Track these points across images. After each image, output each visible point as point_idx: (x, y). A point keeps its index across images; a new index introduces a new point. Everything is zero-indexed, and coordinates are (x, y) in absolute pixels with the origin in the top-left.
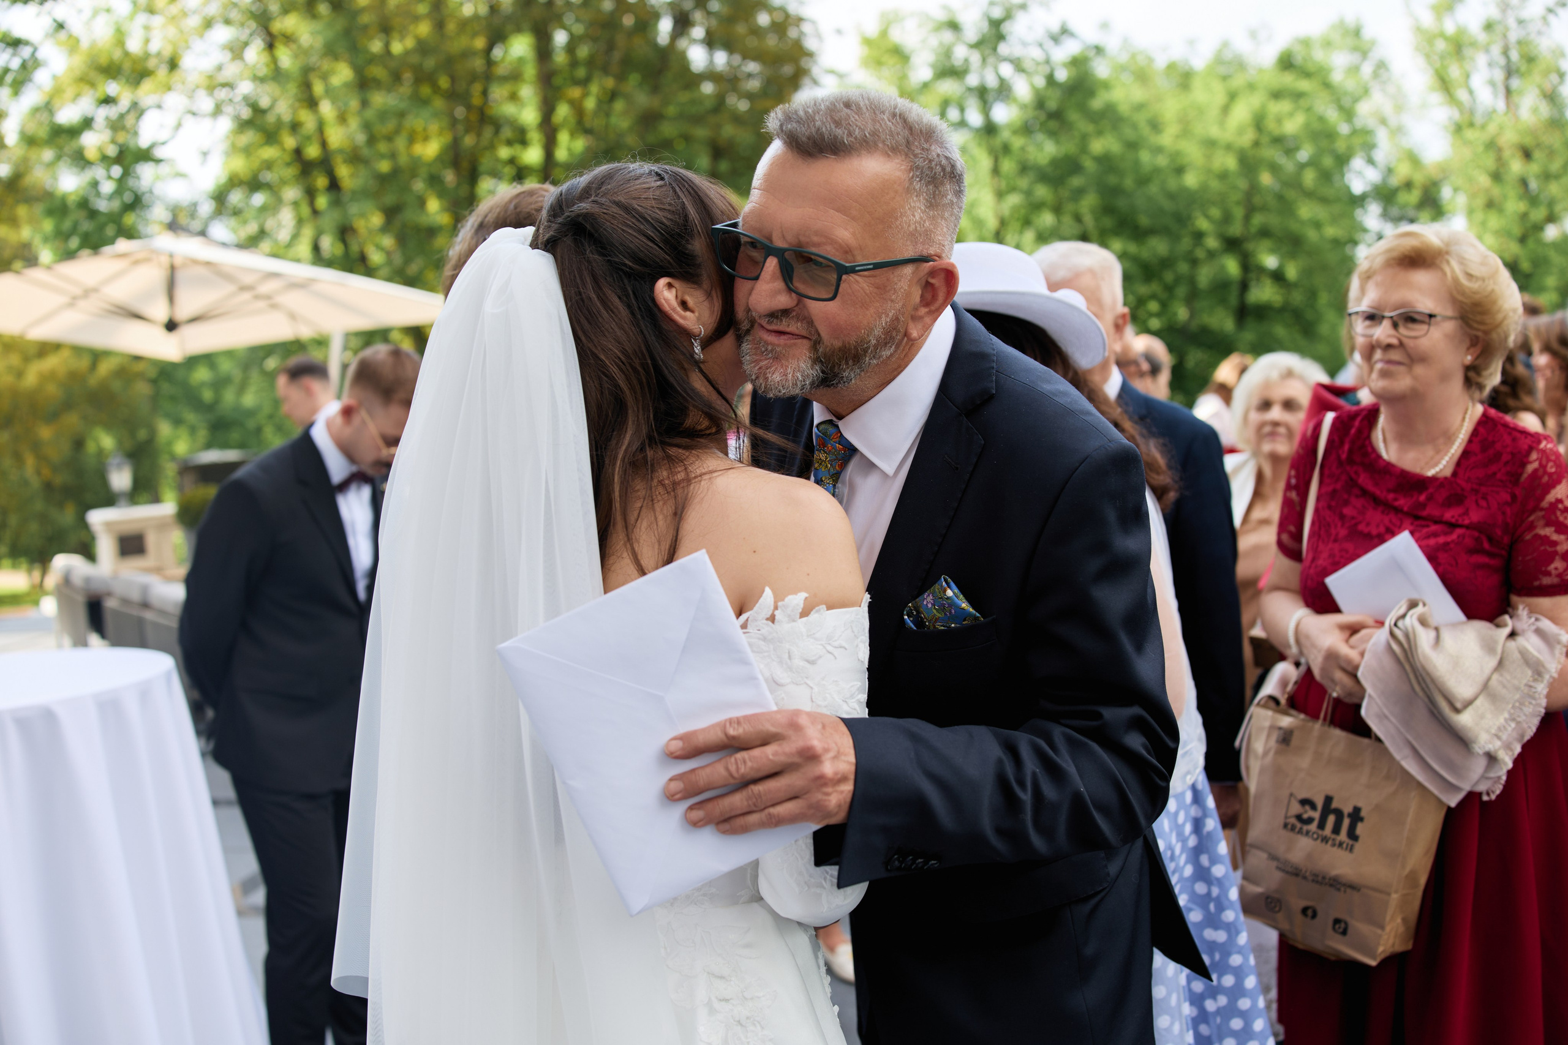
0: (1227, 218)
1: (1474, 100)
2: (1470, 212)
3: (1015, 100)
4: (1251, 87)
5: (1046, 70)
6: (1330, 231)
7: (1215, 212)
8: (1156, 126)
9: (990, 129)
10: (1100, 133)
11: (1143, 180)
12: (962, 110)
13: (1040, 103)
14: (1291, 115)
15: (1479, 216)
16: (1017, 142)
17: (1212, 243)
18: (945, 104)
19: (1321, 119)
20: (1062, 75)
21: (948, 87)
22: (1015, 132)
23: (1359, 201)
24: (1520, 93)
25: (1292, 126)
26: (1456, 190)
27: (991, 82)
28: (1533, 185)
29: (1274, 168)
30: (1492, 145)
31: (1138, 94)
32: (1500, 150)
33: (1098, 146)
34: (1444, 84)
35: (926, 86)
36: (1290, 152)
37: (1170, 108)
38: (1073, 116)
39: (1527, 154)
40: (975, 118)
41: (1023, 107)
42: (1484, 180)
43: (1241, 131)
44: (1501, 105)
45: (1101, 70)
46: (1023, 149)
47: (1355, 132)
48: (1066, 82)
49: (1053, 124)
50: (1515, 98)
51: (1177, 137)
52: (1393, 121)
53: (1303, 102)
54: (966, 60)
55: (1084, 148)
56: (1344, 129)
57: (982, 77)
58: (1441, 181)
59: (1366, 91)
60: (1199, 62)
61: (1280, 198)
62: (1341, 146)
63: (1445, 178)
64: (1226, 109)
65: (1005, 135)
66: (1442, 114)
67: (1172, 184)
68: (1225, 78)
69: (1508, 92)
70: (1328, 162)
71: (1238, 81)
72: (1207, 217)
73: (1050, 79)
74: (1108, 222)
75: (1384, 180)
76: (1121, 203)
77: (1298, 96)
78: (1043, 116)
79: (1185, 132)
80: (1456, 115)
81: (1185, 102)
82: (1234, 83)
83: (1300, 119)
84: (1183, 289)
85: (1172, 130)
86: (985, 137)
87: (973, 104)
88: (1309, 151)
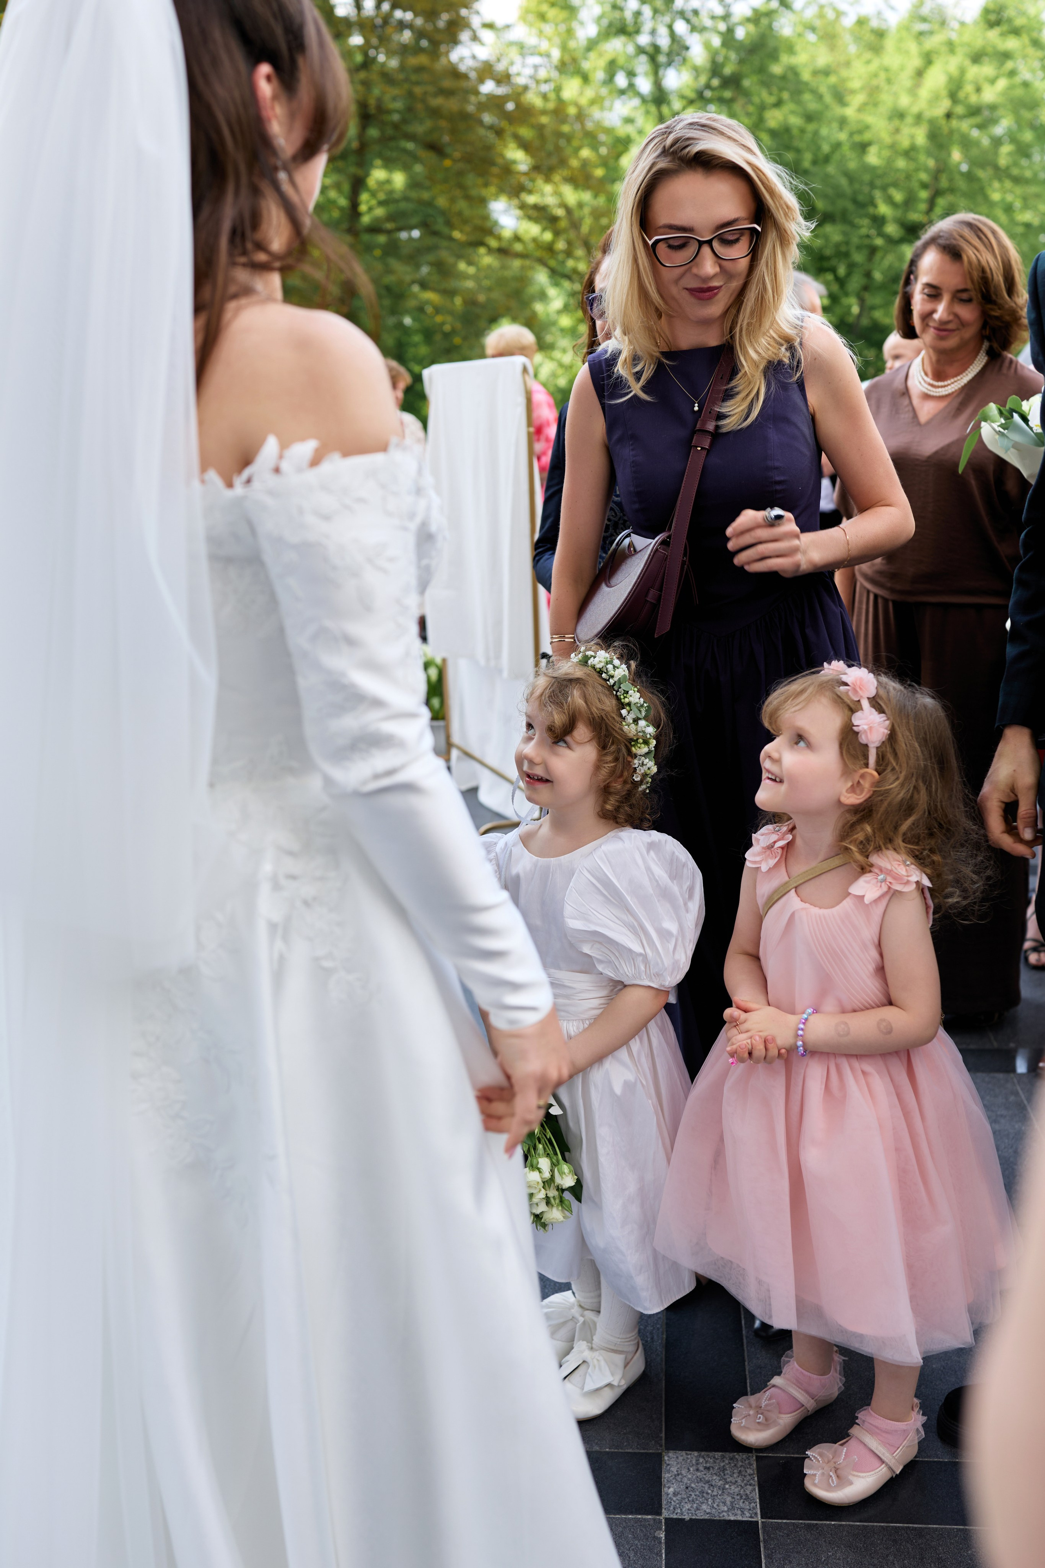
0: (910, 202)
3: (689, 63)
4: (951, 47)
5: (722, 27)
7: (898, 196)
8: (840, 95)
9: (660, 97)
10: (778, 104)
11: (823, 160)
12: (631, 74)
13: (715, 69)
14: (992, 81)
17: (891, 229)
18: (612, 68)
20: (740, 33)
21: (617, 46)
25: (989, 95)
27: (664, 42)
29: (966, 143)
31: (823, 59)
35: (592, 45)
36: (986, 124)
37: (857, 76)
38: (751, 82)
40: (645, 85)
41: (696, 70)
43: (934, 100)
45: (785, 29)
49: (728, 94)
51: (863, 108)
54: (638, 14)
57: (653, 32)
60: (893, 20)
61: (970, 177)
64: (920, 74)
65: (676, 101)
67: (855, 162)
68: (921, 36)
71: (934, 42)
72: (890, 201)
73: (728, 37)
77: (1003, 57)
78: (715, 82)
79: (872, 102)
81: (874, 66)
82: (932, 43)
83: (1002, 83)
84: (855, 283)
85: (857, 100)
86: (653, 109)
87: (643, 67)
88: (1007, 123)
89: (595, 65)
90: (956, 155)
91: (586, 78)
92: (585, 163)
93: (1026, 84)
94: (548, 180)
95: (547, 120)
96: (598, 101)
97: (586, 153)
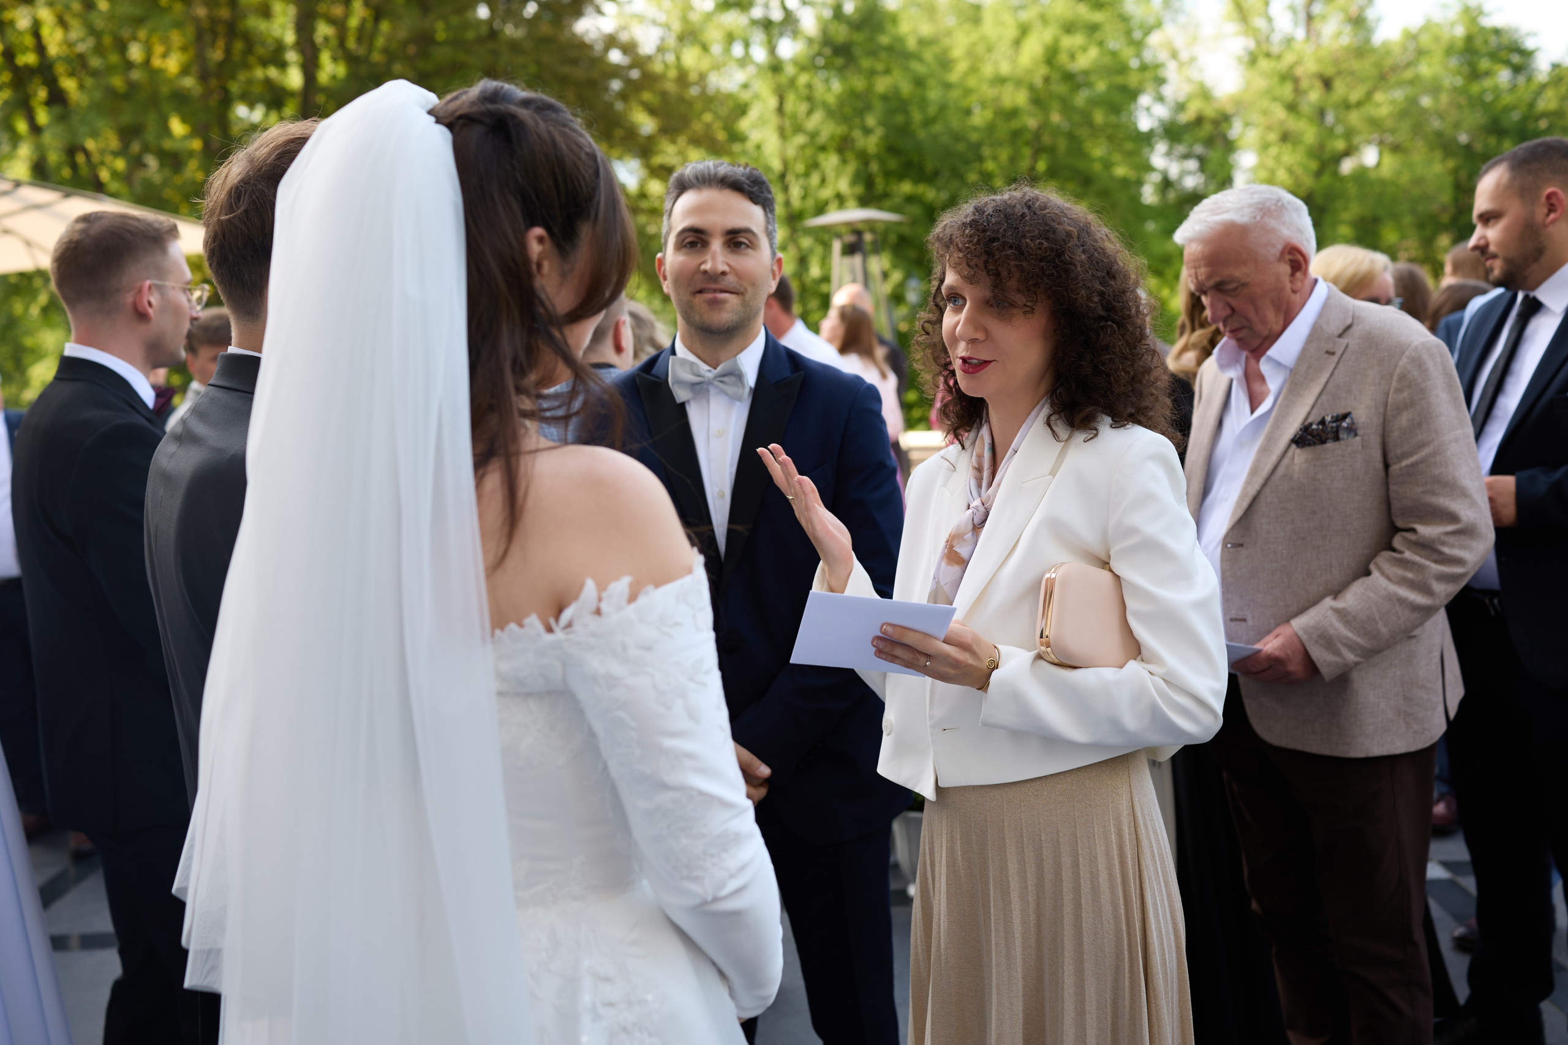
0: (1015, 157)
1: (1273, 30)
2: (1265, 147)
3: (801, 34)
4: (1044, 19)
5: (834, 2)
6: (1120, 171)
7: (1003, 152)
8: (945, 63)
9: (776, 67)
10: (887, 71)
11: (929, 120)
12: (747, 45)
13: (826, 38)
14: (1084, 49)
15: (1274, 151)
16: (803, 79)
18: (730, 38)
19: (1114, 54)
20: (850, 8)
21: (734, 19)
22: (803, 69)
23: (1147, 139)
24: (1323, 18)
25: (1083, 62)
26: (1247, 124)
27: (777, 13)
28: (1330, 118)
29: (1063, 106)
30: (1288, 76)
31: (926, 29)
32: (1296, 81)
33: (882, 85)
34: (1242, 13)
35: (709, 17)
36: (1078, 88)
37: (960, 45)
38: (861, 51)
39: (1327, 84)
40: (759, 54)
41: (810, 41)
42: (1280, 113)
43: (1032, 66)
44: (1300, 33)
45: (890, 2)
46: (809, 86)
47: (1144, 68)
48: (851, 15)
49: (839, 61)
50: (1317, 25)
51: (966, 75)
52: (1184, 56)
53: (1098, 36)
55: (871, 87)
56: (1134, 63)
58: (1233, 115)
59: (1159, 24)
61: (1071, 137)
62: (1133, 80)
63: (1236, 112)
64: (1017, 43)
65: (790, 70)
66: (1239, 44)
67: (957, 124)
68: (1016, 10)
69: (1310, 18)
70: (1118, 98)
71: (1030, 14)
72: (995, 157)
73: (838, 10)
74: (893, 164)
75: (1173, 118)
76: (909, 144)
77: (1092, 29)
78: (828, 51)
79: (974, 69)
80: (1251, 44)
81: (974, 36)
82: (1024, 16)
83: (1093, 53)
85: (961, 67)
86: (770, 74)
87: (758, 37)
88: (1101, 86)
89: (714, 35)
90: (1056, 118)
91: (705, 48)
92: (708, 126)
94: (673, 141)
95: (670, 87)
96: (717, 67)
97: (708, 117)
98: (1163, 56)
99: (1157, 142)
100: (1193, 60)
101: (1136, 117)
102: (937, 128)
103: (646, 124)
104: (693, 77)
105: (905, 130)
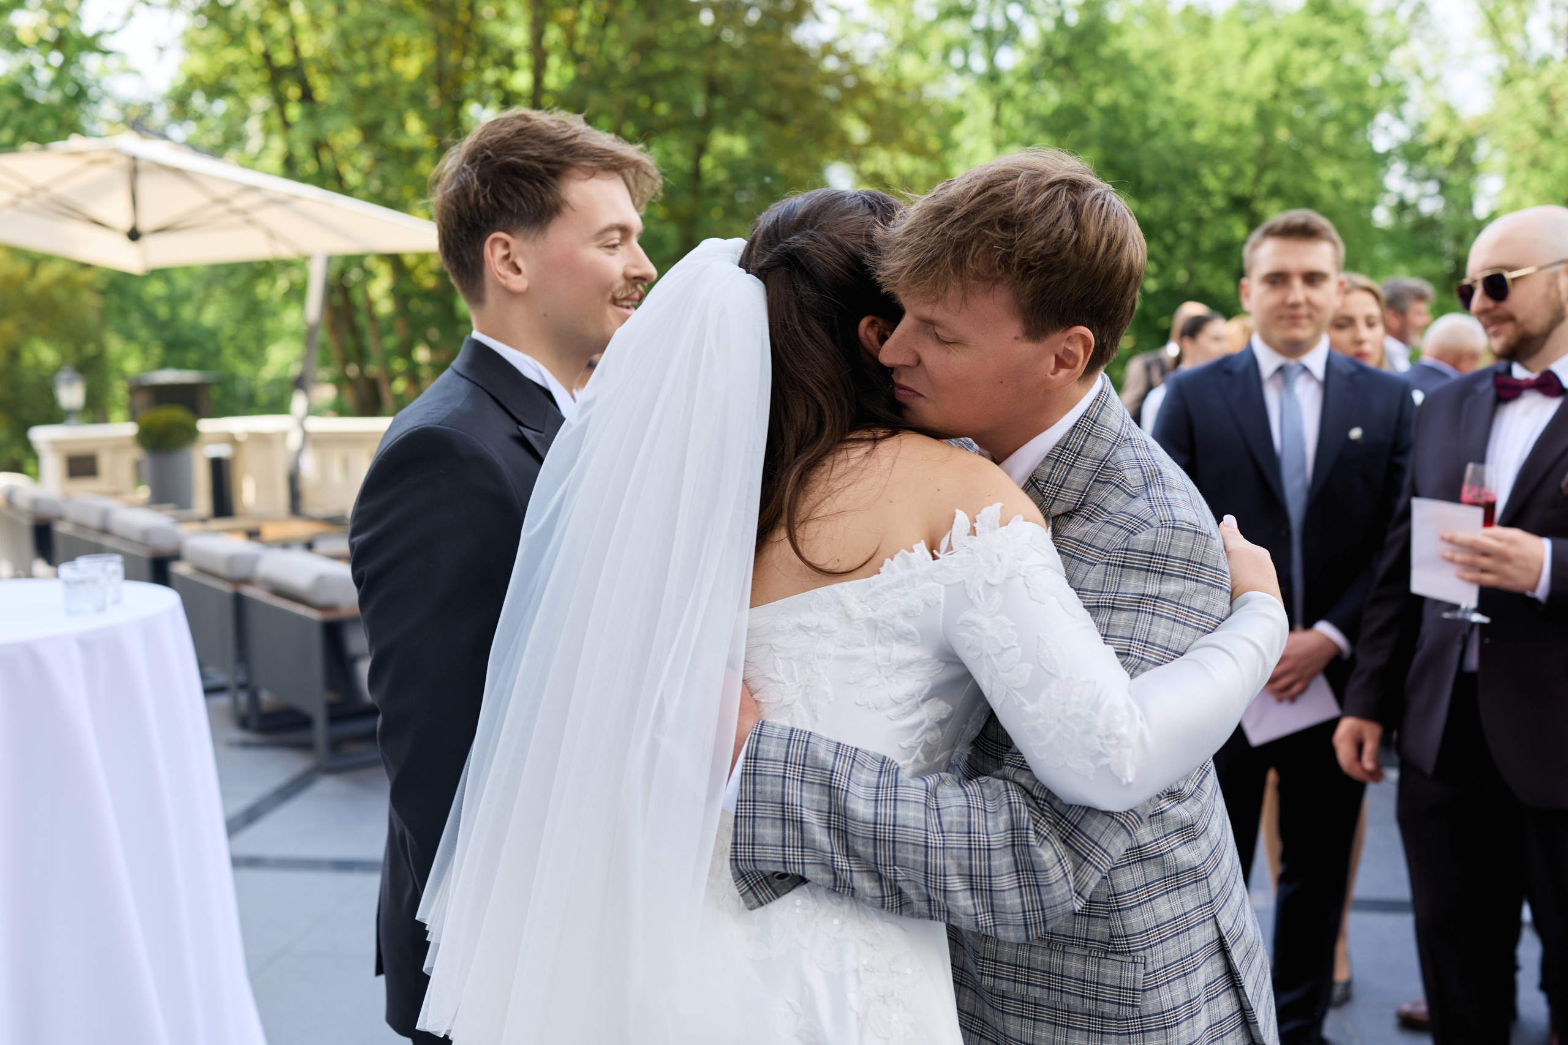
0: (1238, 174)
1: (1529, 47)
2: (1511, 170)
3: (1022, 45)
4: (1276, 33)
5: (1055, 12)
6: (1351, 192)
7: (1225, 170)
8: (1168, 76)
9: (993, 77)
10: (1108, 82)
11: (1149, 135)
12: (967, 55)
13: (1048, 49)
14: (1317, 64)
15: (1521, 175)
16: (1021, 90)
17: (1218, 202)
18: (949, 47)
20: (1073, 19)
21: (954, 29)
22: (1020, 79)
23: (1381, 160)
25: (1315, 78)
26: (1496, 147)
27: (999, 23)
29: (1292, 123)
30: (1545, 98)
31: (1151, 41)
32: (1554, 102)
33: (1104, 97)
34: (1495, 28)
35: (930, 26)
36: (1310, 106)
37: (1185, 57)
38: (1082, 62)
40: (979, 63)
41: (1030, 52)
42: (1529, 136)
43: (1261, 80)
44: (1559, 52)
45: (1114, 14)
46: (1026, 97)
47: (1385, 84)
48: (1077, 26)
49: (1060, 71)
51: (1191, 88)
52: (1429, 73)
53: (1331, 51)
55: (1090, 99)
56: (1374, 81)
57: (989, 17)
58: (1478, 137)
59: (1404, 40)
61: (1297, 155)
62: (1370, 98)
63: (1485, 134)
64: (1246, 58)
65: (1008, 82)
67: (1180, 138)
68: (1247, 24)
70: (1353, 117)
71: (1262, 27)
72: (1215, 174)
73: (1060, 21)
75: (1413, 138)
76: (1124, 158)
77: (1328, 43)
78: (1050, 64)
79: (1199, 83)
80: (1505, 64)
81: (1202, 49)
82: (1255, 29)
83: (1327, 69)
84: (1183, 250)
85: (1186, 81)
87: (978, 48)
88: (1334, 103)
89: (934, 44)
91: (924, 56)
92: (922, 134)
93: (1351, 70)
95: (884, 94)
96: (934, 77)
97: (923, 125)
98: (1406, 72)
99: (1394, 162)
100: (1436, 80)
101: (1372, 137)
102: (1158, 144)
103: (857, 131)
104: (907, 85)
105: (1122, 144)
